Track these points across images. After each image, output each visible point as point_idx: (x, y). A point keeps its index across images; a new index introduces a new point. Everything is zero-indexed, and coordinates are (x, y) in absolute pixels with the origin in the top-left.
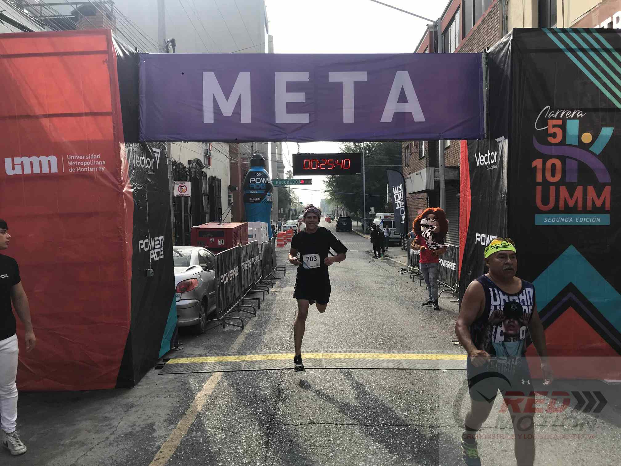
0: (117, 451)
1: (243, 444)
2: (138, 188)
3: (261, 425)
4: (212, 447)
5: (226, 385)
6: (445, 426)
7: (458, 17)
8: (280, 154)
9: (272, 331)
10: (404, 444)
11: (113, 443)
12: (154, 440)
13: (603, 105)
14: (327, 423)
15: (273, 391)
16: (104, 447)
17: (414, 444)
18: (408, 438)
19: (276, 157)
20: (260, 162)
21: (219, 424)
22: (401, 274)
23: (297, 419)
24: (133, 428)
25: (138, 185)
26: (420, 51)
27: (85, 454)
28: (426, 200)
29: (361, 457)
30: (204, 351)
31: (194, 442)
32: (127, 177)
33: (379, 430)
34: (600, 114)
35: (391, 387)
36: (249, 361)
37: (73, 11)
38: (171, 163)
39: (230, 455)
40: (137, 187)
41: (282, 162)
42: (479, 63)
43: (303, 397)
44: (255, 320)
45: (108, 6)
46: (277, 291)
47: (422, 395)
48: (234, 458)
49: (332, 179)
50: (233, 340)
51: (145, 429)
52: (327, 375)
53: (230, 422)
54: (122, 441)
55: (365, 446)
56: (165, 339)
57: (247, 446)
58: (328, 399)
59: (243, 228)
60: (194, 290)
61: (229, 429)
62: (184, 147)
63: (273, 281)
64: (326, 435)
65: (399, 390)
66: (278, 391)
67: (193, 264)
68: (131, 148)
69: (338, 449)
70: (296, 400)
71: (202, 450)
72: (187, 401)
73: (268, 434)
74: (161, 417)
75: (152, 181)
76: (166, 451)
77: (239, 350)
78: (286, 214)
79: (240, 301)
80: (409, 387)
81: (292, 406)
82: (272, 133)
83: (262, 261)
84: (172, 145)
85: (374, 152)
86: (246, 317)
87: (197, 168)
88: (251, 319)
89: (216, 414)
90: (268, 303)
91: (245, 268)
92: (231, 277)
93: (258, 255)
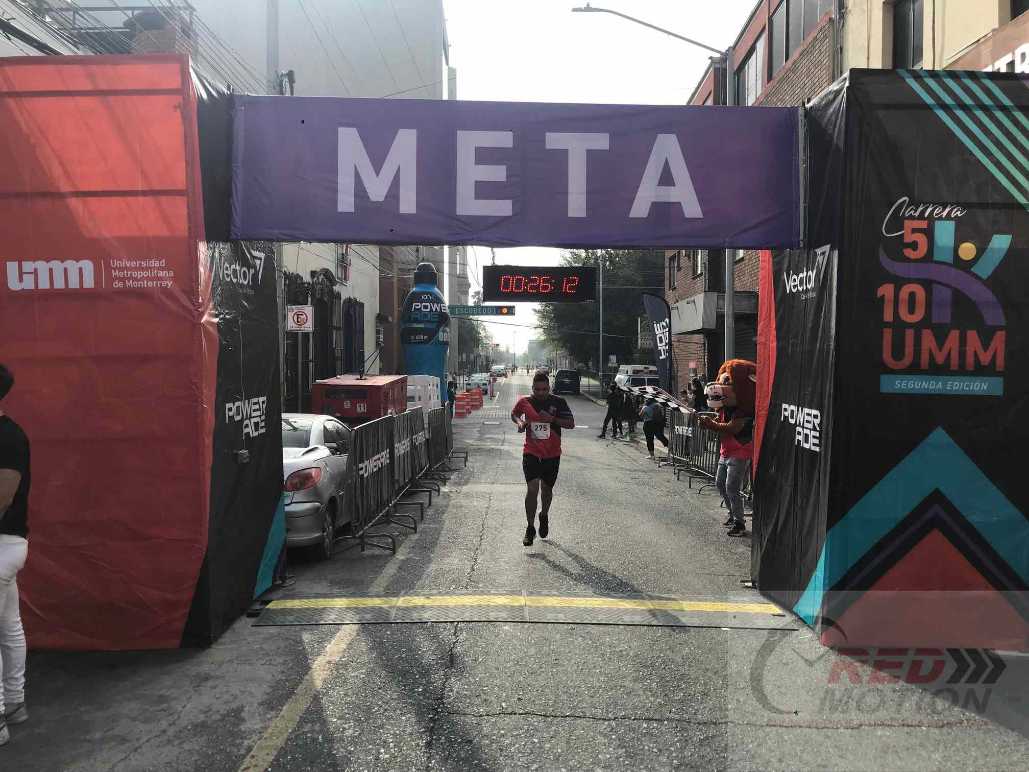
0: (179, 754)
1: (389, 746)
2: (227, 317)
3: (420, 715)
4: (338, 749)
5: (363, 646)
6: (726, 723)
7: (761, 46)
8: (464, 264)
9: (443, 557)
10: (656, 751)
11: (173, 740)
12: (242, 736)
13: (997, 198)
14: (529, 713)
15: (441, 658)
16: (158, 747)
17: (673, 752)
18: (662, 742)
19: (457, 268)
20: (429, 276)
21: (351, 712)
22: (659, 467)
23: (480, 705)
24: (208, 715)
25: (227, 311)
26: (697, 102)
27: (125, 758)
28: (703, 345)
30: (329, 588)
31: (309, 740)
32: (209, 299)
33: (616, 727)
34: (991, 213)
35: (637, 656)
36: (402, 608)
37: (127, 21)
38: (283, 275)
39: (367, 763)
40: (225, 316)
41: (467, 278)
42: (794, 123)
43: (491, 670)
44: (414, 539)
45: (186, 16)
46: (452, 490)
47: (689, 670)
48: (373, 769)
49: (549, 307)
50: (377, 572)
51: (228, 716)
52: (532, 632)
53: (369, 709)
54: (188, 737)
55: (591, 752)
56: (265, 566)
57: (396, 749)
58: (532, 673)
59: (400, 385)
60: (315, 485)
61: (367, 720)
62: (304, 249)
63: (447, 475)
64: (527, 733)
65: (651, 660)
66: (450, 658)
67: (314, 442)
68: (217, 251)
69: (546, 758)
70: (480, 674)
71: (321, 754)
72: (298, 672)
73: (431, 729)
74: (254, 697)
75: (251, 306)
76: (261, 755)
77: (387, 588)
78: (471, 363)
79: (391, 506)
80: (667, 656)
81: (473, 684)
82: (450, 231)
83: (429, 441)
84: (284, 246)
85: (618, 265)
86: (400, 533)
87: (326, 284)
88: (408, 537)
89: (346, 695)
90: (437, 510)
91: (399, 451)
92: (375, 466)
93: (422, 431)
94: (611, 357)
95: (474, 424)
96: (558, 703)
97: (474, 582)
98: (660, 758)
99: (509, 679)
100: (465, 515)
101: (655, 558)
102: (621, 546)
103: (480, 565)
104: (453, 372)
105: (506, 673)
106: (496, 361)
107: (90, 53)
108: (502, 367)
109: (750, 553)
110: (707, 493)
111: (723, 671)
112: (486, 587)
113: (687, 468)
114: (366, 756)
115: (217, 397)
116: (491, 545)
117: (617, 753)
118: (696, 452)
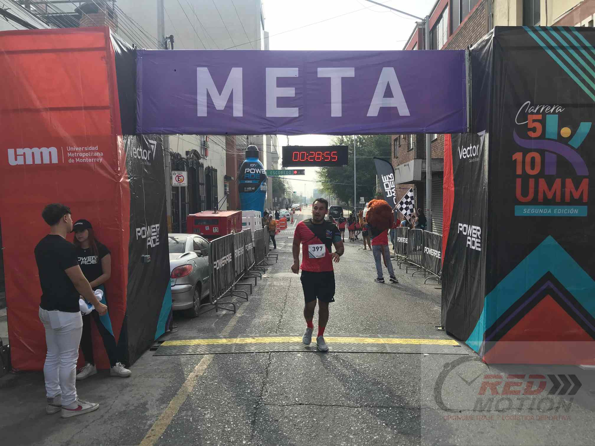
0: (111, 429)
1: (231, 423)
3: (248, 406)
4: (201, 425)
5: (216, 367)
6: (425, 408)
7: (446, 15)
8: (275, 146)
9: (263, 315)
10: (385, 425)
11: (107, 421)
12: (146, 418)
13: (583, 101)
14: (311, 404)
15: (261, 373)
16: (99, 425)
17: (394, 425)
18: (388, 419)
19: (271, 148)
20: (254, 153)
21: (209, 404)
23: (283, 400)
24: (127, 406)
25: (135, 175)
26: (409, 48)
27: (80, 431)
28: (414, 190)
29: (343, 437)
30: (197, 334)
31: (184, 420)
32: (124, 168)
33: (362, 412)
34: (579, 109)
35: (374, 370)
36: (239, 344)
37: (76, 8)
38: (169, 154)
39: (218, 433)
40: (134, 178)
41: (277, 153)
42: (462, 59)
43: (290, 379)
44: (246, 305)
45: (110, 4)
46: (268, 276)
47: (404, 378)
48: (221, 437)
49: (325, 170)
50: (225, 324)
51: (139, 407)
52: (314, 357)
53: (219, 402)
54: (116, 419)
55: (347, 426)
56: (161, 322)
57: (234, 425)
58: (313, 381)
59: (237, 216)
60: (189, 275)
61: (218, 409)
62: (181, 139)
63: (266, 268)
64: (310, 415)
65: (382, 373)
66: (266, 373)
67: (188, 250)
68: (129, 140)
69: (321, 429)
70: (284, 382)
71: (191, 428)
72: (179, 382)
73: (255, 414)
74: (153, 396)
75: (149, 172)
76: (157, 429)
77: (230, 333)
78: (280, 203)
79: (233, 286)
80: (392, 371)
81: (279, 388)
82: (263, 127)
83: (255, 248)
84: (169, 137)
85: (365, 144)
86: (238, 302)
87: (195, 158)
88: (243, 304)
89: (206, 394)
90: (260, 288)
91: (237, 254)
92: (223, 263)
93: (251, 242)
94: (361, 198)
95: (281, 238)
96: (328, 398)
97: (281, 329)
98: (387, 429)
99: (300, 384)
100: (276, 290)
101: (386, 314)
102: (366, 307)
103: (284, 319)
104: (269, 208)
105: (298, 381)
106: (295, 202)
107: (55, 28)
108: (298, 205)
109: (441, 311)
110: (417, 276)
111: (424, 379)
112: (288, 332)
113: (405, 262)
114: (217, 429)
115: (131, 225)
116: (291, 308)
117: (362, 426)
118: (410, 252)
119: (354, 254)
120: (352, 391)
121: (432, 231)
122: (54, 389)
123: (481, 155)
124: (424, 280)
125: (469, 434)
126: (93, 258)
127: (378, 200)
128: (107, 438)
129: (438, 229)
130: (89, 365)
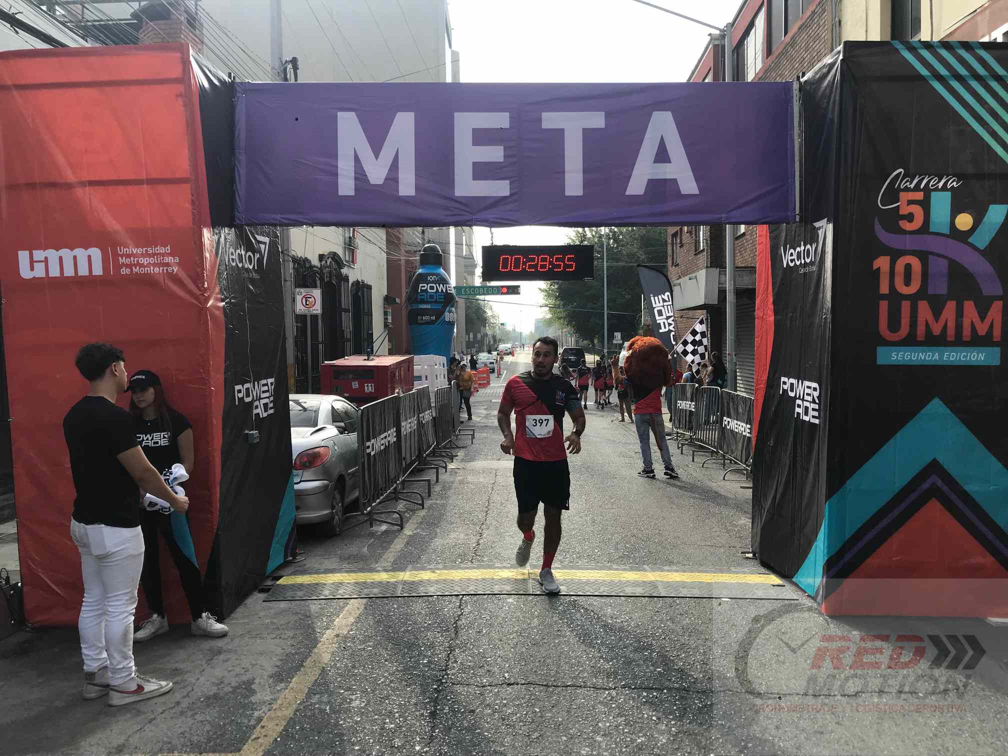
0: (192, 724)
1: (394, 716)
2: (232, 301)
3: (424, 686)
4: (344, 719)
5: (371, 620)
6: (724, 691)
7: (760, 21)
8: (470, 245)
9: (449, 532)
10: (656, 719)
11: (187, 711)
12: (252, 706)
13: (992, 169)
14: (531, 684)
15: (446, 631)
16: (172, 718)
17: (672, 720)
18: (662, 710)
19: (463, 249)
20: (435, 258)
21: (358, 684)
23: (483, 676)
24: (220, 687)
25: (233, 295)
26: (697, 79)
27: (141, 729)
28: (706, 321)
29: (585, 739)
30: (338, 564)
31: (317, 711)
32: (215, 283)
33: (616, 696)
34: (987, 183)
35: (638, 626)
36: (409, 582)
37: (133, 12)
38: (291, 259)
39: (373, 732)
40: (230, 300)
42: (788, 98)
43: (495, 641)
44: (422, 515)
45: (191, 4)
46: (459, 467)
48: (379, 739)
49: (554, 286)
50: (385, 547)
51: (239, 688)
52: (535, 604)
54: (201, 709)
55: (591, 721)
56: (276, 544)
57: (401, 719)
58: (535, 644)
59: (406, 365)
60: (323, 464)
61: (373, 691)
62: (311, 234)
63: (454, 452)
64: (529, 702)
65: (651, 630)
66: (455, 630)
67: (322, 422)
68: (222, 235)
69: (547, 727)
70: (484, 646)
72: (308, 645)
73: (435, 700)
74: (264, 670)
75: (257, 290)
76: (270, 725)
77: (394, 563)
78: (478, 342)
79: (399, 484)
80: (668, 627)
81: (477, 655)
82: (449, 213)
83: (437, 419)
84: (291, 230)
85: (622, 243)
86: (408, 509)
87: (334, 267)
88: (415, 513)
89: (354, 667)
90: (444, 486)
91: (406, 429)
92: (383, 445)
93: (429, 409)
94: (616, 334)
95: (481, 402)
96: (559, 673)
97: (479, 556)
98: (659, 726)
99: (512, 650)
100: (471, 491)
101: (658, 531)
102: (623, 519)
103: (485, 540)
104: (460, 352)
105: (509, 644)
106: (503, 340)
107: (97, 45)
108: (509, 346)
109: (750, 525)
110: (710, 466)
111: (722, 641)
112: (491, 561)
113: (691, 442)
115: (225, 378)
116: (496, 520)
117: (617, 722)
118: (699, 427)
119: (604, 428)
120: (600, 661)
121: (736, 390)
122: (95, 657)
123: (820, 259)
124: (723, 473)
125: (798, 736)
126: (162, 436)
127: (645, 338)
128: (186, 741)
129: (746, 387)
130: (155, 616)
